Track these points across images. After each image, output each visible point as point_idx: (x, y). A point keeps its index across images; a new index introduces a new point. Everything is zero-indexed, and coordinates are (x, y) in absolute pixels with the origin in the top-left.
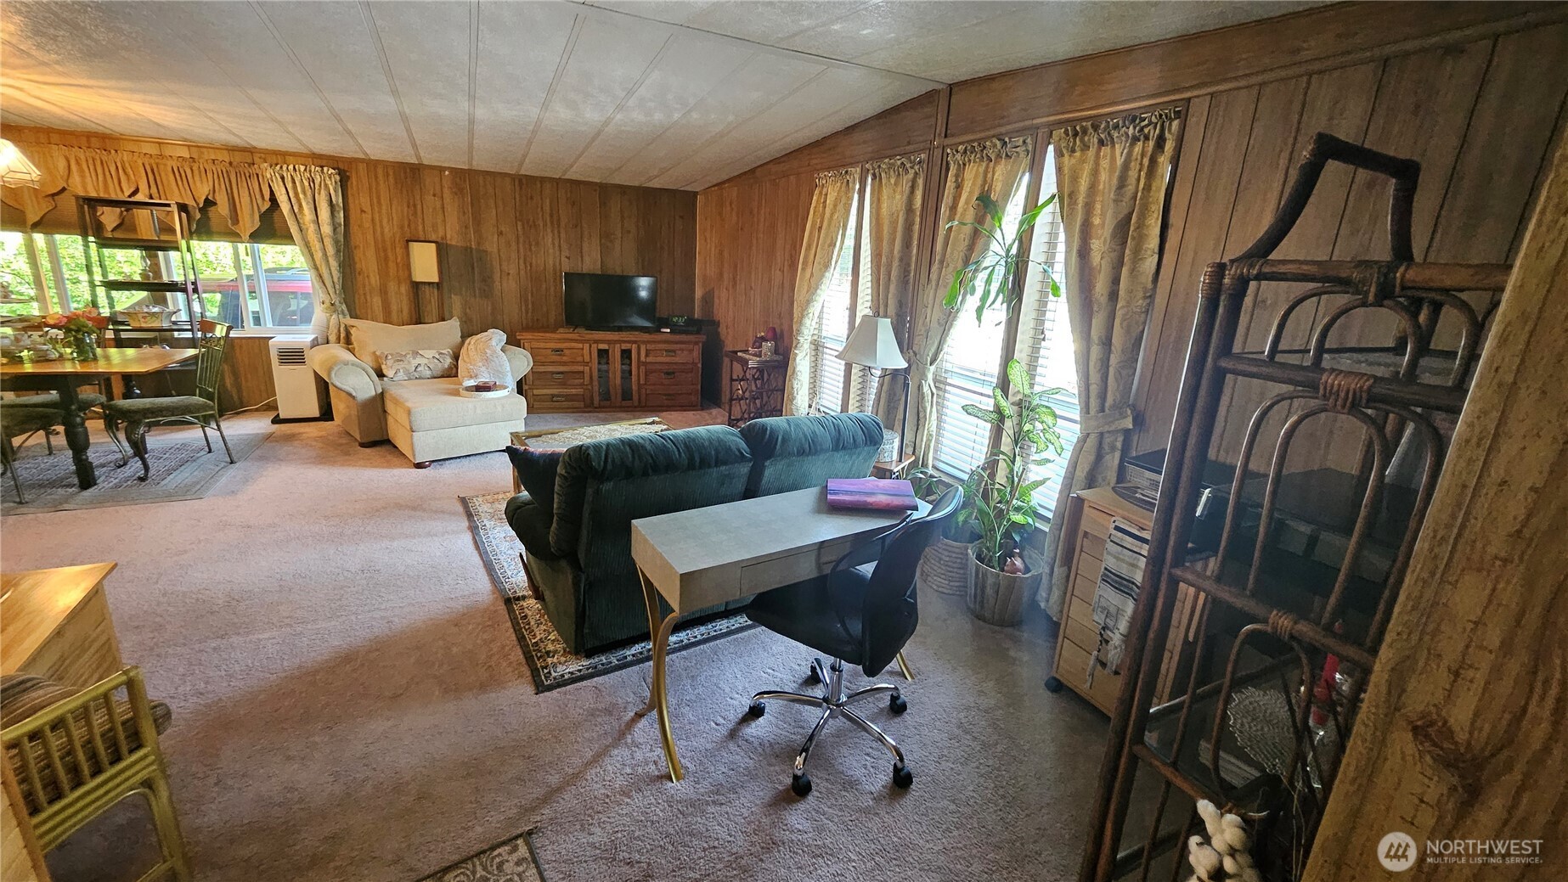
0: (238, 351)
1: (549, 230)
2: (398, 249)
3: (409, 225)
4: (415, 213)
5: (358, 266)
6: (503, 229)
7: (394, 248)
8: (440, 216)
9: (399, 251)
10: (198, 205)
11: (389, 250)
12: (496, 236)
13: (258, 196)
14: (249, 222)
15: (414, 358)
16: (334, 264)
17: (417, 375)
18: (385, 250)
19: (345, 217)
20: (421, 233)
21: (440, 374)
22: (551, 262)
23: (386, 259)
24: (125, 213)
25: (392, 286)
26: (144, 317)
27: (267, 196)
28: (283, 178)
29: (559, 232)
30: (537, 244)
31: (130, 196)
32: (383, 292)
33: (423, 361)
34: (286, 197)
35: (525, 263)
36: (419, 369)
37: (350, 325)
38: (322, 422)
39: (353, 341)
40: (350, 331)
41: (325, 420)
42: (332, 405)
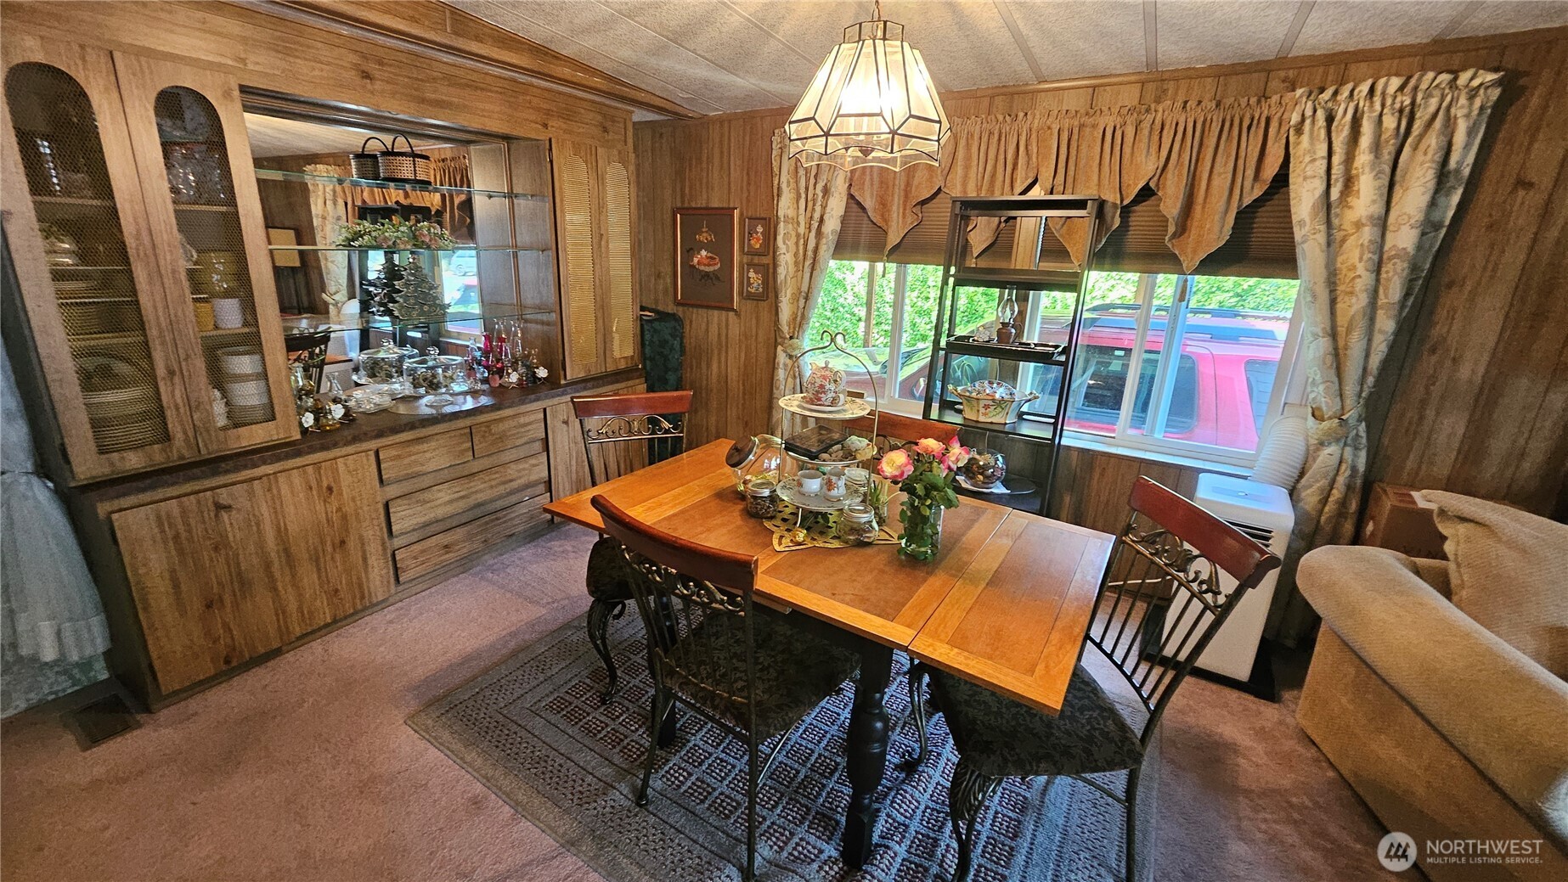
0: (1096, 476)
5: (1437, 331)
10: (1122, 201)
13: (1250, 173)
14: (1214, 229)
16: (1386, 325)
19: (1462, 207)
24: (1003, 225)
26: (986, 407)
27: (1271, 169)
28: (1330, 119)
31: (1024, 192)
34: (1322, 165)
37: (1459, 514)
38: (1252, 698)
39: (1451, 557)
40: (1443, 528)
41: (1256, 696)
42: (1306, 673)
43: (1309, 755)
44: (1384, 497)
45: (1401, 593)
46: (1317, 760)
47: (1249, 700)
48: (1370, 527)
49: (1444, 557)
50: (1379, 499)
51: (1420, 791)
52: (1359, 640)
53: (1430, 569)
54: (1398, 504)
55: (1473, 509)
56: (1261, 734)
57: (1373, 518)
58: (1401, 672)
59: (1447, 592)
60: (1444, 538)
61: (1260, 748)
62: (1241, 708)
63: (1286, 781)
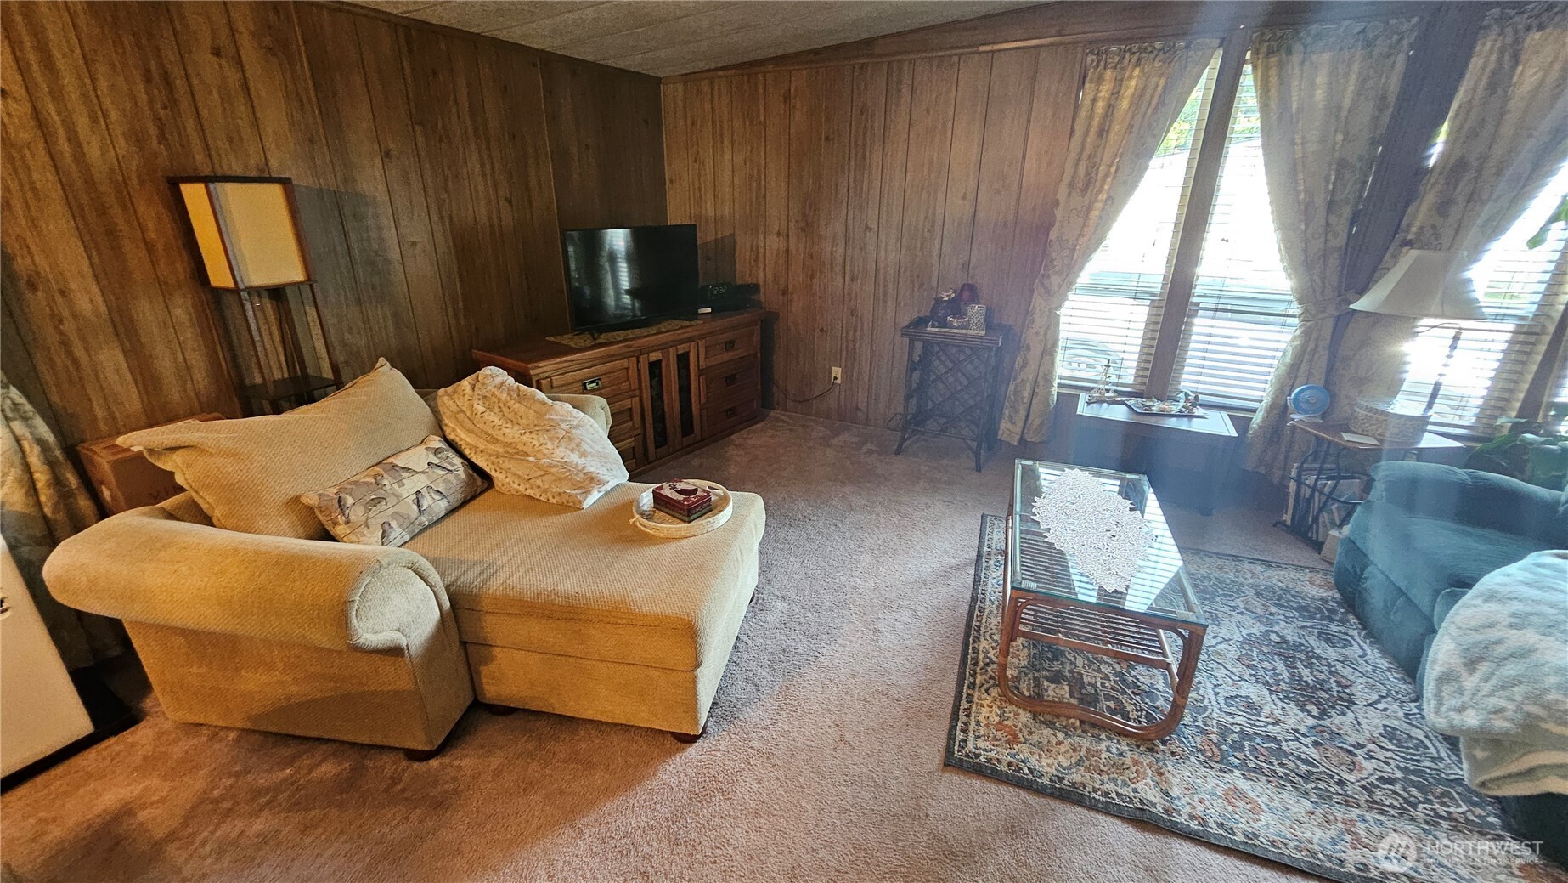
1: (473, 147)
2: (141, 208)
3: (162, 137)
4: (172, 103)
6: (392, 146)
7: (127, 204)
8: (242, 108)
9: (151, 213)
11: (116, 212)
12: (378, 161)
15: (401, 483)
17: (424, 519)
18: (102, 211)
20: (199, 157)
21: (459, 497)
22: (483, 211)
23: (111, 233)
25: (147, 312)
29: (489, 149)
30: (456, 176)
32: (124, 328)
33: (420, 482)
35: (441, 217)
36: (425, 504)
37: (164, 446)
38: (113, 740)
39: (186, 487)
40: (165, 464)
41: (116, 734)
42: (144, 672)
43: (204, 739)
44: (95, 457)
45: (165, 547)
46: (212, 738)
47: (113, 744)
48: (106, 493)
49: (182, 490)
50: (92, 461)
51: (294, 689)
52: (159, 616)
53: (179, 506)
54: (115, 458)
55: (173, 436)
56: (149, 764)
57: (102, 483)
58: (210, 619)
59: (207, 520)
60: (172, 474)
61: (155, 781)
62: (108, 761)
63: (197, 783)
